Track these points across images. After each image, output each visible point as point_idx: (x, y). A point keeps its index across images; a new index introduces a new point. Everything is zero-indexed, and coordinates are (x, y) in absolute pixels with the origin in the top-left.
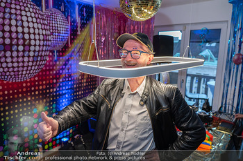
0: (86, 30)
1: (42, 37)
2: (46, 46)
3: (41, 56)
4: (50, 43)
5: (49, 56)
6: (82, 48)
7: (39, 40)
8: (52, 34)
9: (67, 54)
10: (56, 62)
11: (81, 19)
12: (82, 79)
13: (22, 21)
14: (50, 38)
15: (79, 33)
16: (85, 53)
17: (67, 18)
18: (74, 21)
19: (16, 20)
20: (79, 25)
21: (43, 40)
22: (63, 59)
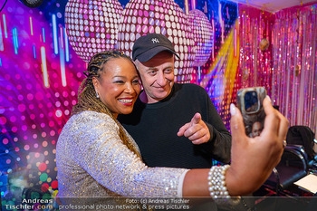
0: (230, 37)
1: (186, 49)
2: (190, 60)
3: (185, 74)
4: (194, 57)
5: (193, 74)
6: (225, 62)
7: (184, 53)
8: (196, 44)
9: (211, 71)
10: (199, 82)
11: (225, 23)
12: (225, 104)
13: (167, 28)
14: (194, 49)
15: (223, 42)
16: (228, 70)
17: (211, 22)
18: (218, 26)
19: (161, 27)
20: (223, 31)
21: (188, 53)
22: (206, 79)
